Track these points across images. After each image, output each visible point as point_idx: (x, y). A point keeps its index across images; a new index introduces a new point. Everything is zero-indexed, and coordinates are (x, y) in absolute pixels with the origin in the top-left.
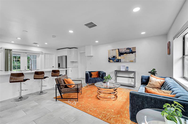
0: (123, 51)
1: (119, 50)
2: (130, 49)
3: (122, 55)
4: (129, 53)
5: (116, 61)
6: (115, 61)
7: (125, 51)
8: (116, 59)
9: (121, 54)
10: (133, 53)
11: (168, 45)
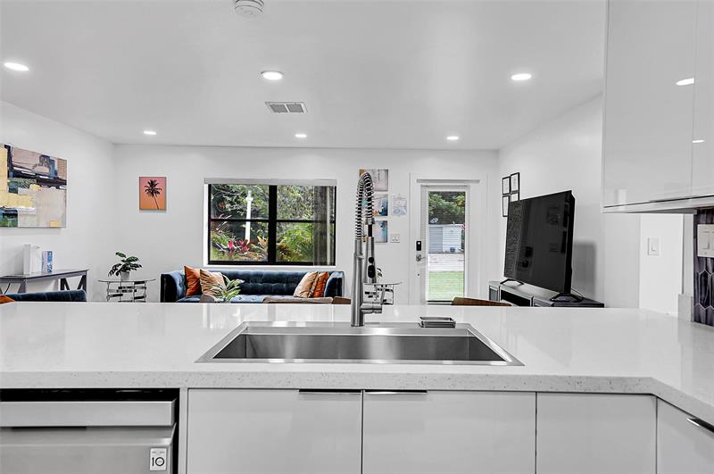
0: (27, 167)
1: (12, 153)
2: (52, 162)
4: (49, 183)
7: (37, 169)
10: (61, 184)
11: (152, 188)
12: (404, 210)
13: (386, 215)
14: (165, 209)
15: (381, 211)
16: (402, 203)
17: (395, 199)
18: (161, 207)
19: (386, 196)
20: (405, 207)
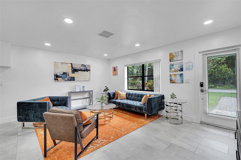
0: (77, 67)
1: (73, 65)
2: (85, 66)
3: (76, 72)
4: (84, 71)
5: (68, 80)
6: (66, 79)
7: (80, 68)
8: (68, 76)
9: (74, 70)
10: (88, 71)
11: (115, 69)
12: (192, 68)
13: (183, 71)
14: (117, 75)
15: (179, 69)
16: (191, 65)
17: (187, 63)
18: (116, 75)
19: (182, 62)
20: (192, 66)
